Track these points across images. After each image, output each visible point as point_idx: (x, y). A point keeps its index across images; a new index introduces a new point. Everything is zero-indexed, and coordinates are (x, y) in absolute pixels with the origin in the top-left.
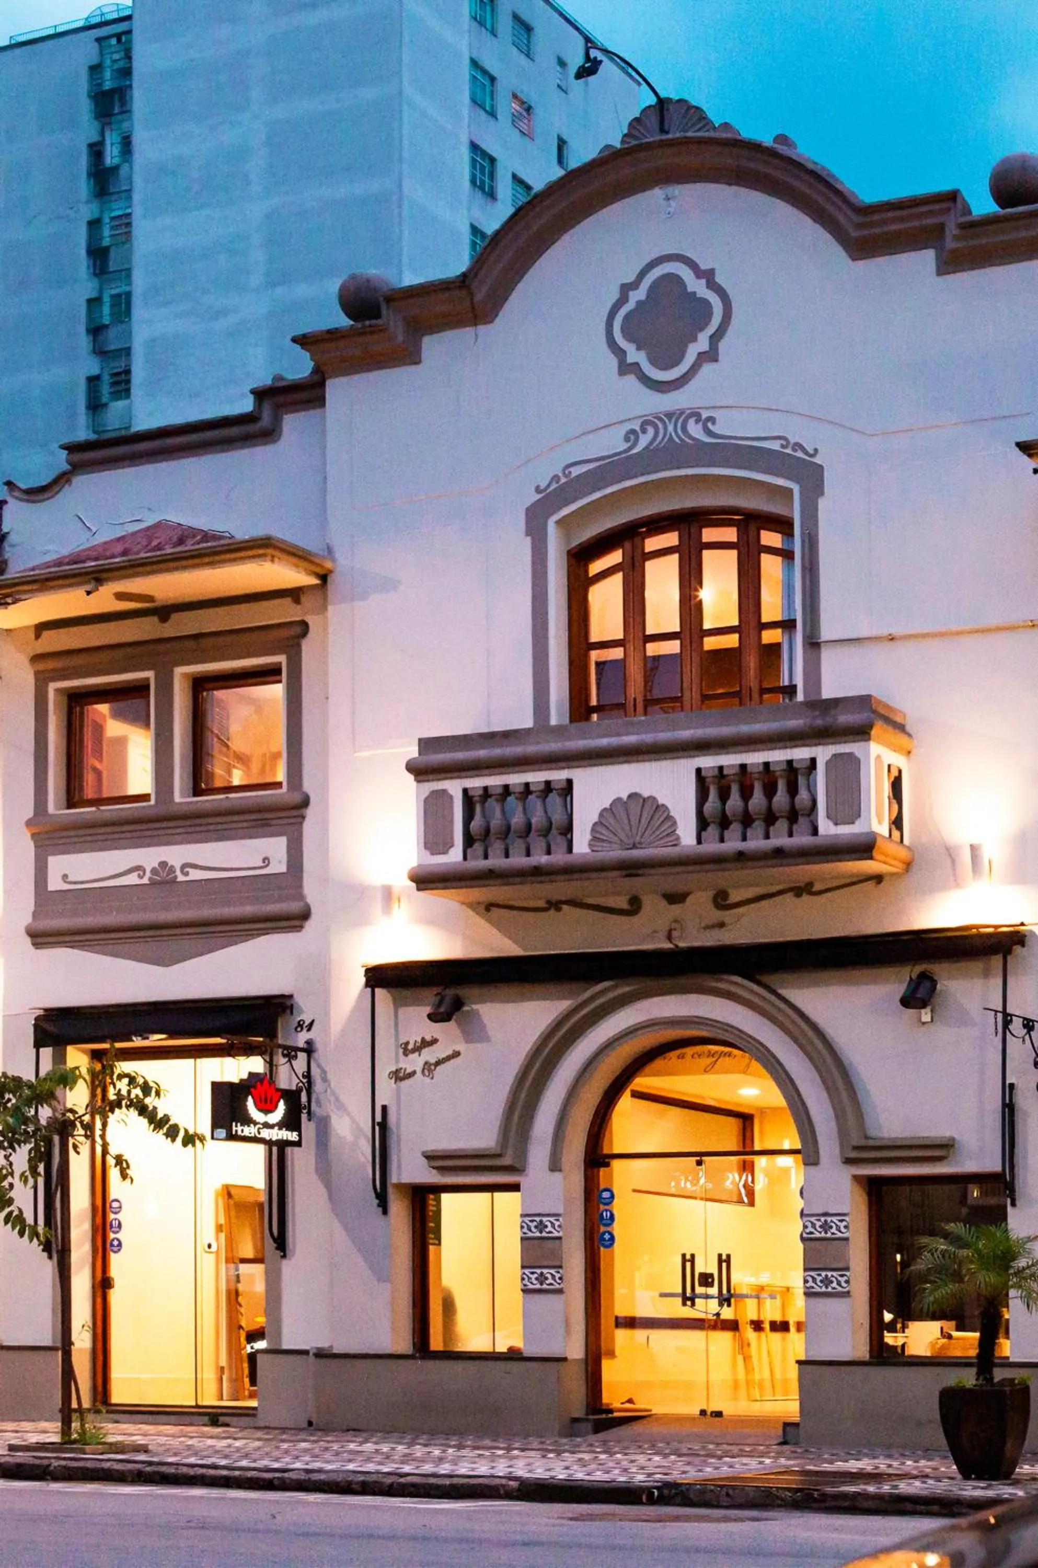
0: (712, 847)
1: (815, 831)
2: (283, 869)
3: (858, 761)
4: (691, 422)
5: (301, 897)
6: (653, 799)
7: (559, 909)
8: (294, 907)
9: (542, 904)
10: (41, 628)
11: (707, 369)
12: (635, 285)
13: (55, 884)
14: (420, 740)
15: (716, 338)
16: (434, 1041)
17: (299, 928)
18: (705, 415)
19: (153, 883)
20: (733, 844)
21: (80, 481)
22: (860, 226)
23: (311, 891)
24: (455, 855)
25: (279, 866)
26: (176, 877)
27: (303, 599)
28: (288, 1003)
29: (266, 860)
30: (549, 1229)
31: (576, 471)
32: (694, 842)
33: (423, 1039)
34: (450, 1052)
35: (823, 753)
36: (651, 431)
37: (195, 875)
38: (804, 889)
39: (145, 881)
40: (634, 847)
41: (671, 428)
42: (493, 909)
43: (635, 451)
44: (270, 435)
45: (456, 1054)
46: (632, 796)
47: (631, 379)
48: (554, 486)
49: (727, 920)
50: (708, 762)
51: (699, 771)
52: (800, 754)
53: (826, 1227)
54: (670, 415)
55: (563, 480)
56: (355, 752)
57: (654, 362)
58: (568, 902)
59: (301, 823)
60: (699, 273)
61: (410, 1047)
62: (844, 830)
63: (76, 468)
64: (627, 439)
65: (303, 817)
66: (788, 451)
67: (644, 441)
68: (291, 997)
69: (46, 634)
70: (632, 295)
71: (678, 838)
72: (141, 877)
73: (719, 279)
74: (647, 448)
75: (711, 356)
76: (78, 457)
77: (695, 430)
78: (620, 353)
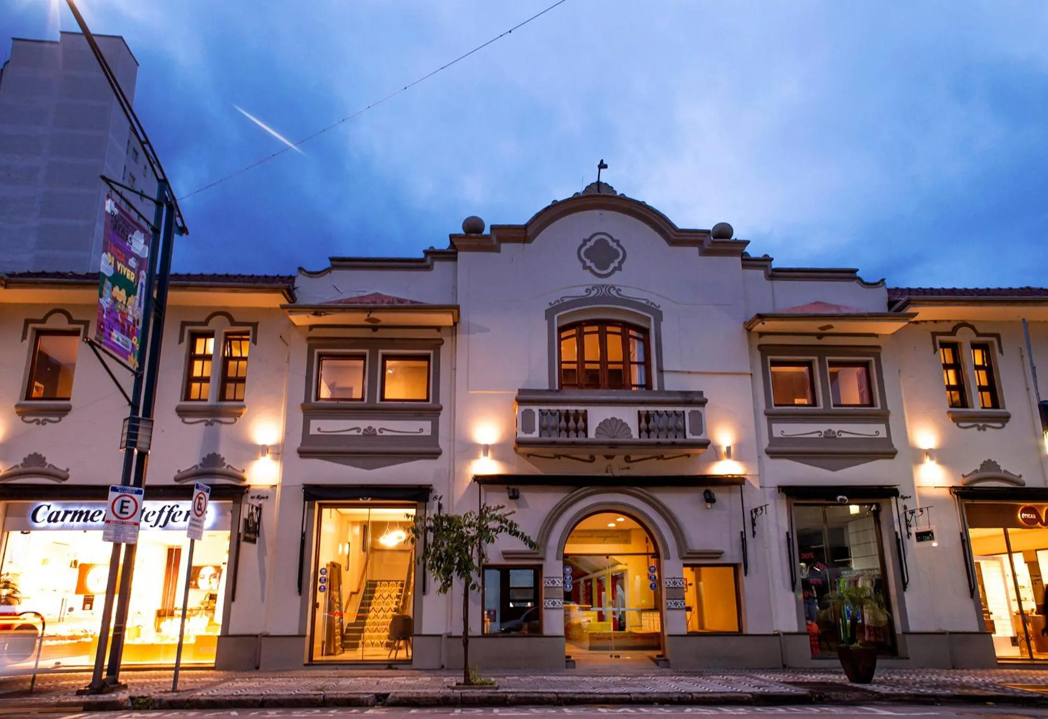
0: (645, 439)
1: (685, 437)
2: (429, 434)
3: (701, 414)
4: (612, 289)
5: (438, 446)
6: (621, 420)
7: (559, 458)
8: (435, 449)
9: (553, 456)
10: (312, 327)
11: (617, 273)
12: (589, 240)
13: (313, 431)
14: (519, 390)
15: (620, 263)
16: (503, 507)
17: (436, 458)
18: (617, 288)
19: (364, 435)
20: (653, 439)
21: (334, 272)
22: (676, 236)
23: (443, 444)
24: (535, 435)
25: (427, 432)
26: (376, 434)
27: (442, 331)
28: (431, 488)
29: (421, 430)
30: (557, 583)
31: (566, 300)
32: (638, 437)
33: (498, 506)
34: (510, 511)
35: (688, 410)
36: (596, 291)
37: (385, 433)
38: (661, 457)
39: (361, 433)
40: (614, 437)
41: (604, 290)
42: (531, 456)
43: (590, 296)
44: (428, 268)
45: (514, 512)
46: (612, 418)
47: (588, 271)
48: (556, 304)
49: (630, 467)
50: (643, 409)
51: (639, 412)
52: (679, 409)
53: (675, 583)
54: (603, 286)
55: (561, 302)
56: (468, 390)
57: (597, 266)
58: (565, 456)
59: (438, 417)
60: (613, 240)
61: (492, 508)
62: (696, 437)
63: (334, 267)
64: (586, 291)
65: (439, 414)
66: (649, 304)
67: (594, 293)
68: (431, 485)
69: (315, 330)
70: (587, 243)
71: (632, 436)
72: (358, 432)
73: (621, 243)
74: (594, 296)
75: (619, 268)
76: (335, 263)
77: (613, 292)
78: (584, 263)
